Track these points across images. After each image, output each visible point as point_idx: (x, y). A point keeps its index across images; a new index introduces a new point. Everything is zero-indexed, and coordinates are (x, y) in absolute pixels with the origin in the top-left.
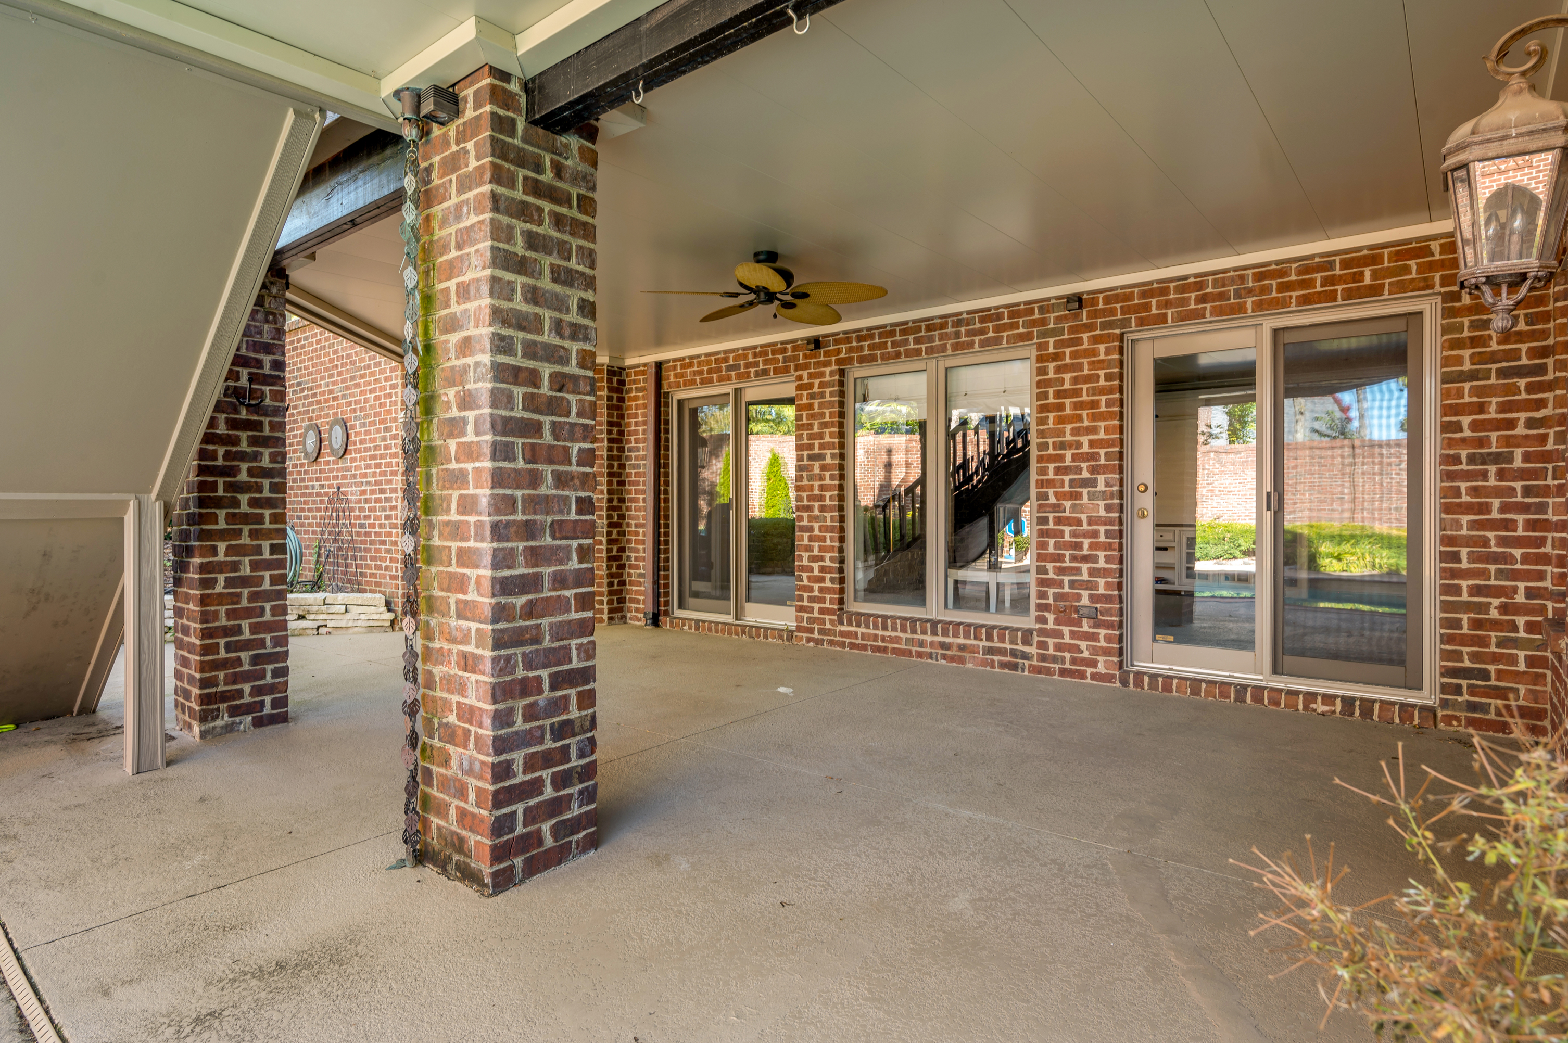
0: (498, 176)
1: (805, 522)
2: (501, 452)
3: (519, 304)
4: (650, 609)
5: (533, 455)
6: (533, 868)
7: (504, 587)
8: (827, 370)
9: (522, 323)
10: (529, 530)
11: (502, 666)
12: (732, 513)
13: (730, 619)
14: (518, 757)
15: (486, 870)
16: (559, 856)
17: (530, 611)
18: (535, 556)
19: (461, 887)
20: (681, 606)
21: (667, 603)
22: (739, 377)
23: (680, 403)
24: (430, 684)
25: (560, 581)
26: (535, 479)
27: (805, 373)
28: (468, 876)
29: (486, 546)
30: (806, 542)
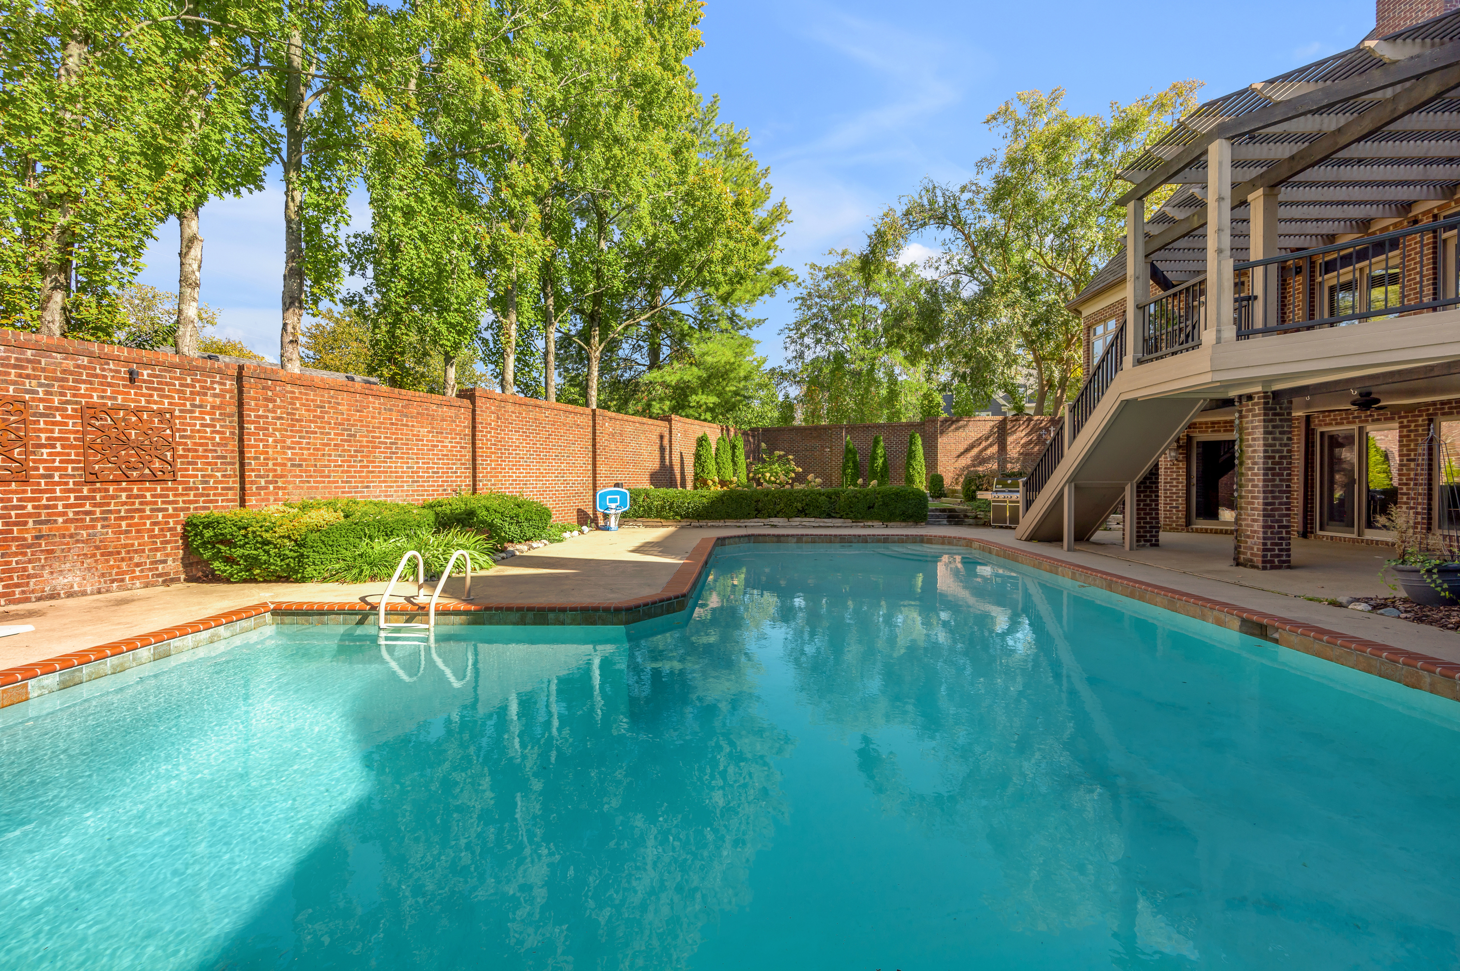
0: (1265, 415)
1: (1405, 491)
2: (1265, 475)
3: (1270, 441)
4: (1301, 529)
5: (1273, 475)
6: (1272, 568)
7: (1266, 504)
8: (1420, 419)
9: (1271, 445)
10: (1272, 492)
11: (1265, 521)
12: (1356, 486)
13: (1354, 536)
14: (1269, 542)
15: (1260, 565)
16: (1279, 567)
17: (1272, 510)
18: (1274, 498)
19: (1252, 570)
20: (1321, 529)
21: (1312, 528)
22: (1361, 422)
23: (1322, 434)
24: (1241, 525)
25: (1280, 504)
26: (1274, 480)
27: (1405, 421)
28: (1257, 567)
29: (1261, 495)
30: (1405, 500)
